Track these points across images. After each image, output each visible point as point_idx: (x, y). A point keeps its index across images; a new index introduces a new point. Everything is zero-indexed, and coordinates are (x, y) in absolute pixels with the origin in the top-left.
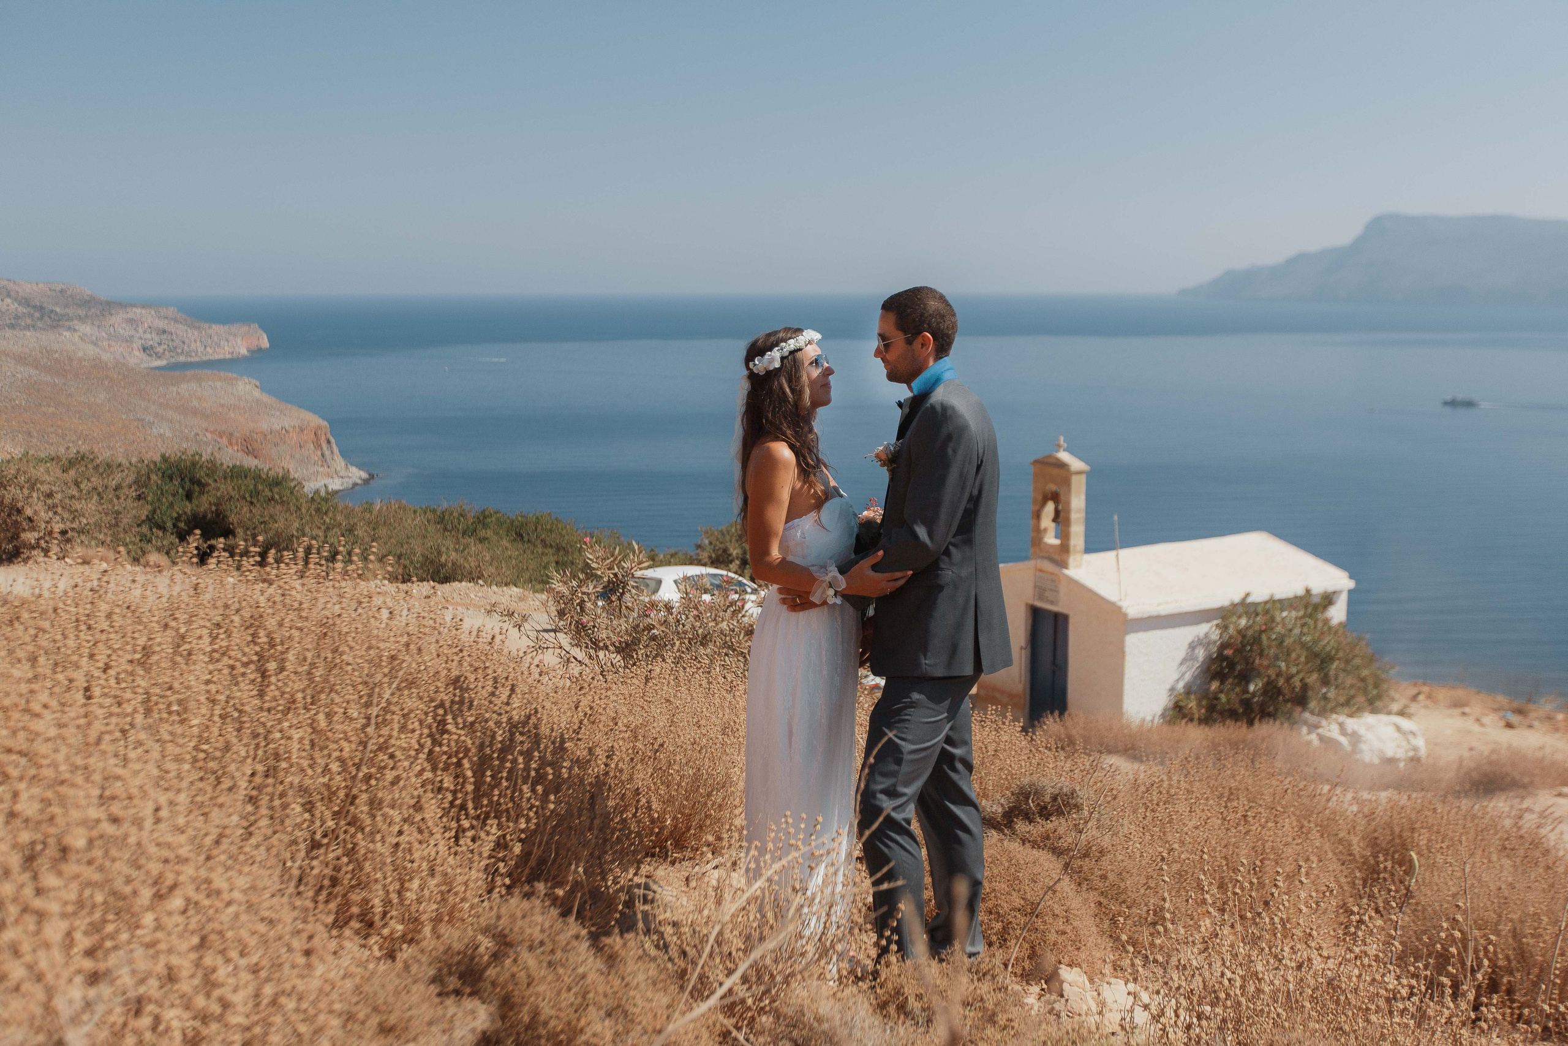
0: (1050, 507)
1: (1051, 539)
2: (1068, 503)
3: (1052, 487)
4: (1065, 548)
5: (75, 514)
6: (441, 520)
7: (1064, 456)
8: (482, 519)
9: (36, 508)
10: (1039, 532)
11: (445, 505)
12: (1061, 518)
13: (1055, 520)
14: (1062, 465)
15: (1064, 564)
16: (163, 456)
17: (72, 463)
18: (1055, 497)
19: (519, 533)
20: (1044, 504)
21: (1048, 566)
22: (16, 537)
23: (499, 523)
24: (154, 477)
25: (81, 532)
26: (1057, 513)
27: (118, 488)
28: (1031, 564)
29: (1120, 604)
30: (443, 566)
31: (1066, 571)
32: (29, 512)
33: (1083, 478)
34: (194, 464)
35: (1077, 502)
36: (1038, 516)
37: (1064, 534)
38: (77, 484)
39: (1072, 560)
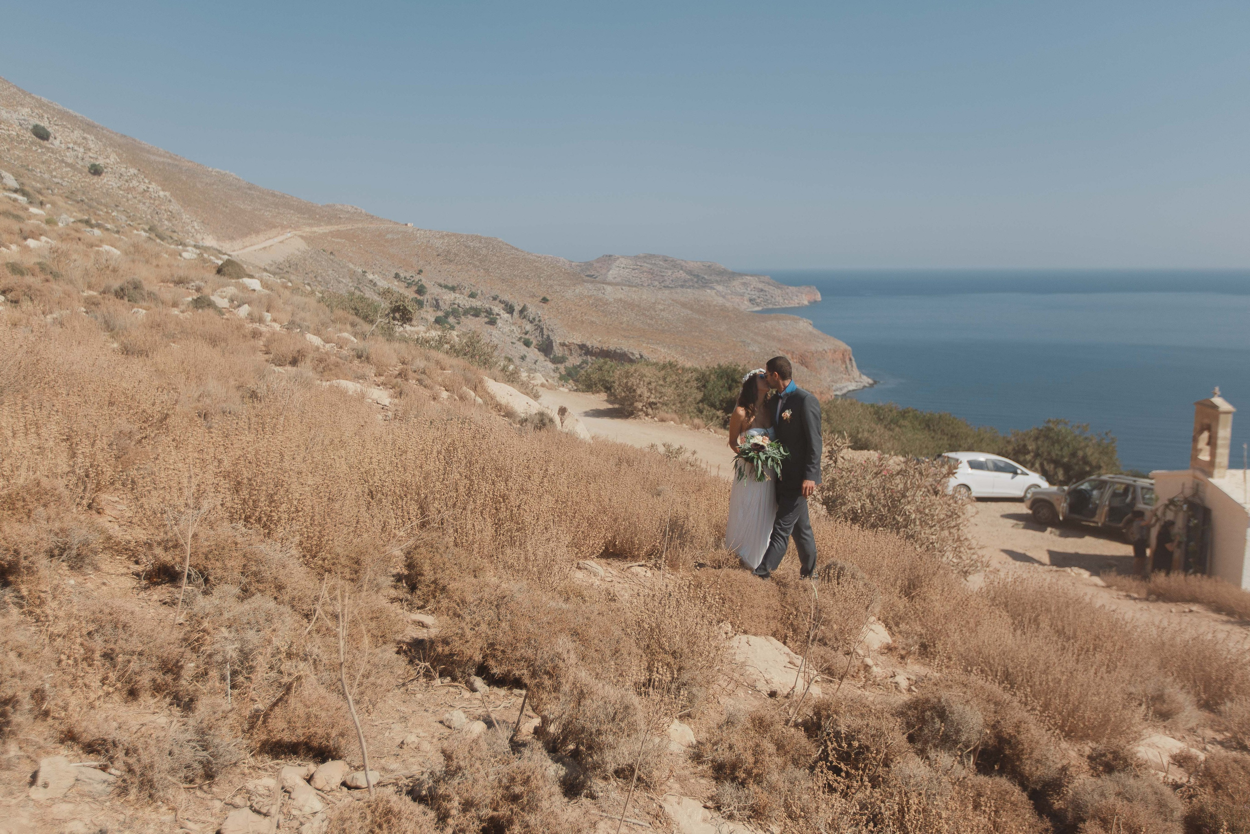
0: (1205, 435)
1: (1205, 457)
2: (1216, 433)
3: (1206, 421)
4: (1212, 464)
5: (662, 394)
6: (876, 413)
7: (1218, 401)
8: (904, 414)
9: (642, 390)
10: (1197, 451)
11: (881, 404)
12: (1212, 443)
13: (1209, 444)
14: (1215, 407)
15: (1211, 475)
16: (719, 365)
17: (664, 367)
18: (1208, 428)
19: (928, 424)
20: (1201, 432)
21: (1199, 474)
22: (632, 404)
23: (916, 417)
24: (712, 376)
25: (665, 404)
26: (1210, 438)
27: (688, 382)
28: (1190, 472)
29: (1244, 505)
30: (860, 440)
31: (1210, 480)
32: (639, 392)
33: (1230, 417)
34: (735, 370)
35: (1224, 433)
36: (1195, 440)
37: (1213, 455)
38: (664, 379)
39: (1216, 472)
